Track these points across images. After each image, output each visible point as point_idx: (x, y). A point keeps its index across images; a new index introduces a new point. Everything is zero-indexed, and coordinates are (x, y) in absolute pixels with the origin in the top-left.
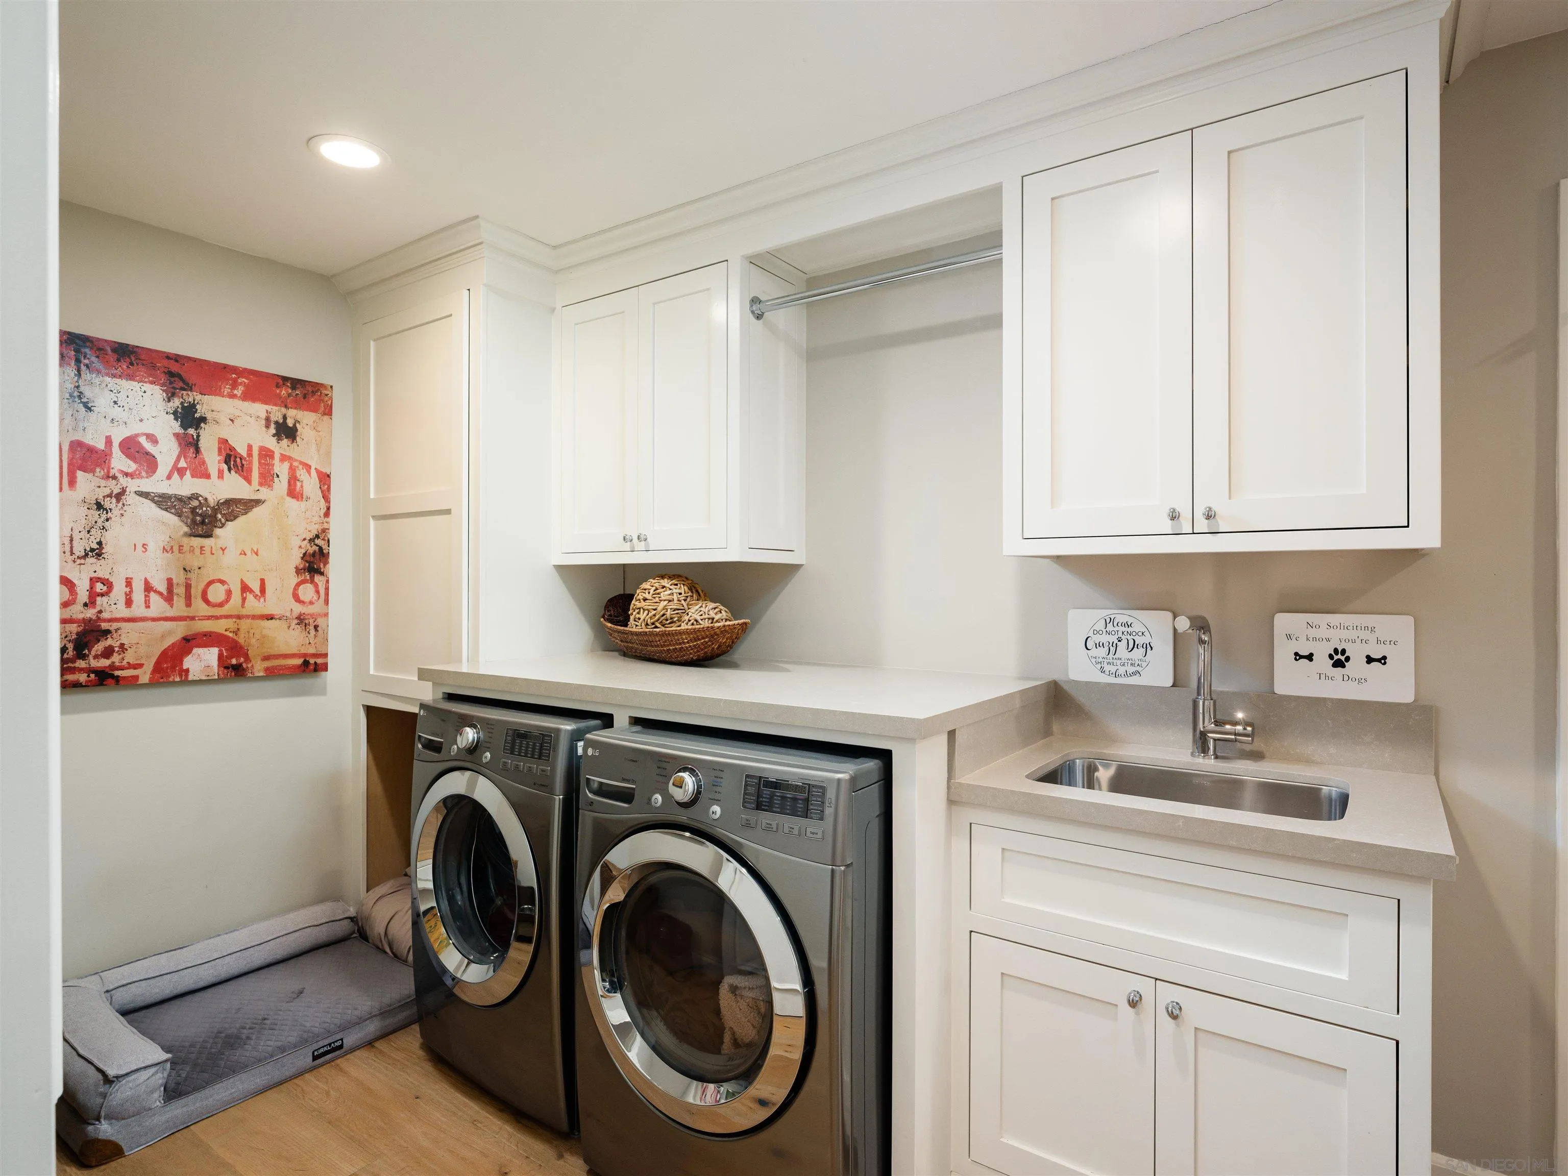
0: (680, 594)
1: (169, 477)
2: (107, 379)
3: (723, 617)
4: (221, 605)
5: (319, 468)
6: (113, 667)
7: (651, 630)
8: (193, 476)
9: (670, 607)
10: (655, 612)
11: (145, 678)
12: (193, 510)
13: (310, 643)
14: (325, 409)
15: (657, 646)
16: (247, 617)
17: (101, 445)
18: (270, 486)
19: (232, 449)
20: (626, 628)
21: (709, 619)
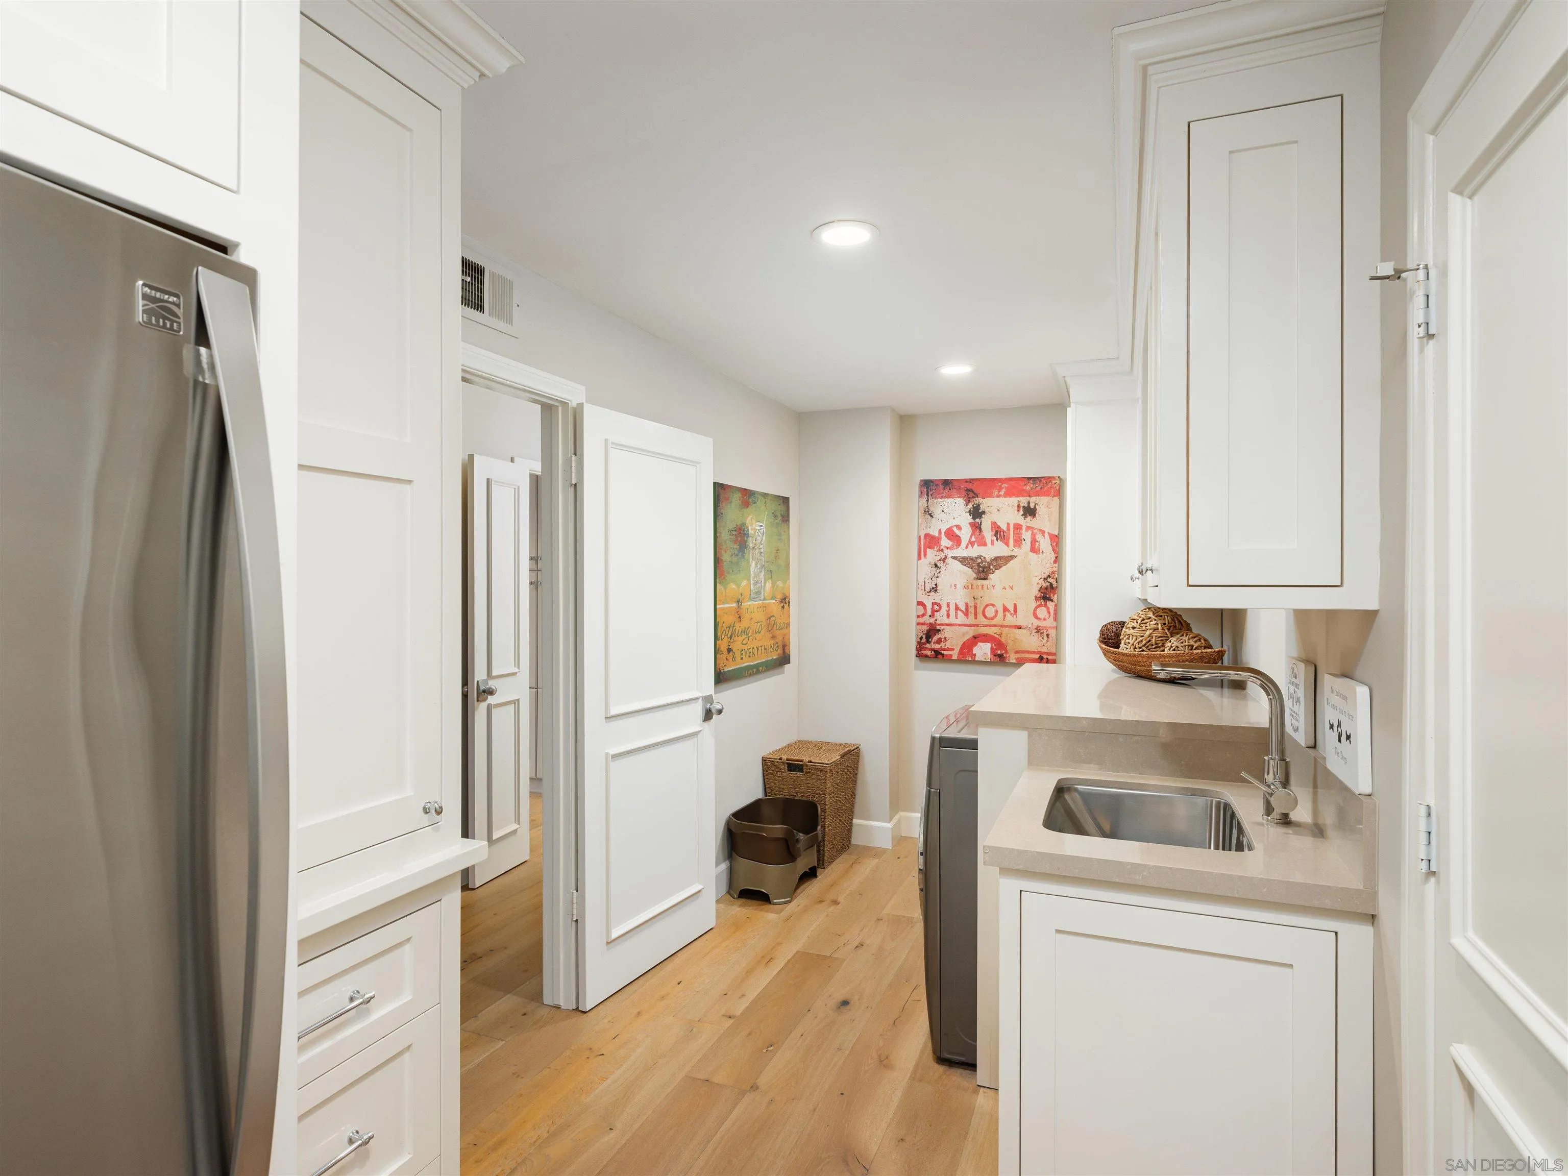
0: (1165, 624)
1: (967, 547)
2: (939, 500)
3: (1202, 645)
4: (992, 619)
5: (1050, 532)
6: (941, 649)
7: (1139, 653)
8: (978, 546)
9: (1155, 635)
10: (1142, 638)
11: (955, 657)
12: (978, 565)
13: (1044, 645)
14: (1054, 493)
15: (1144, 666)
16: (1006, 626)
17: (937, 535)
18: (1020, 547)
19: (998, 527)
20: (1118, 650)
21: (1189, 646)
